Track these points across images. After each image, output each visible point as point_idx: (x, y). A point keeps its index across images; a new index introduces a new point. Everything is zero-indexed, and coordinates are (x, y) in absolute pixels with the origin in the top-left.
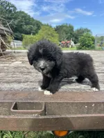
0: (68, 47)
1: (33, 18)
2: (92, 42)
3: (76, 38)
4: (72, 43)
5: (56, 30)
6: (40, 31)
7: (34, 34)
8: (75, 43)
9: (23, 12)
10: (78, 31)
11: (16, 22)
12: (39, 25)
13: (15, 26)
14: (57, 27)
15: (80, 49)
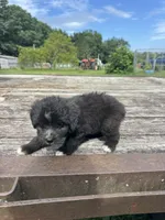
0: (92, 68)
1: (35, 19)
2: (129, 62)
3: (106, 54)
4: (99, 62)
5: (73, 41)
6: (47, 41)
7: (38, 46)
8: (104, 62)
9: (19, 8)
10: (108, 42)
11: (6, 24)
12: (45, 31)
13: (5, 32)
14: (76, 35)
15: (110, 72)
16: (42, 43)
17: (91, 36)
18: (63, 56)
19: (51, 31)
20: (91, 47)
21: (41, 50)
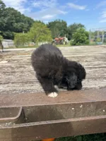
0: (61, 44)
1: (23, 15)
2: (86, 38)
3: (70, 34)
4: (66, 39)
5: (48, 27)
6: (32, 29)
8: (69, 39)
11: (6, 20)
12: (30, 22)
13: (5, 25)
14: (50, 23)
16: (29, 30)
18: (43, 37)
19: (34, 22)
20: (60, 30)
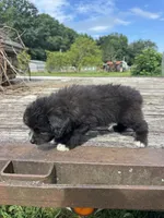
0: (117, 71)
1: (62, 25)
2: (156, 63)
3: (132, 56)
4: (125, 64)
5: (99, 44)
6: (73, 46)
7: (64, 50)
8: (129, 64)
9: (48, 16)
10: (135, 45)
11: (36, 31)
12: (72, 36)
13: (35, 39)
14: (101, 39)
15: (136, 74)
16: (69, 48)
17: (117, 39)
18: (88, 59)
19: (77, 36)
20: (116, 49)
21: (67, 54)
